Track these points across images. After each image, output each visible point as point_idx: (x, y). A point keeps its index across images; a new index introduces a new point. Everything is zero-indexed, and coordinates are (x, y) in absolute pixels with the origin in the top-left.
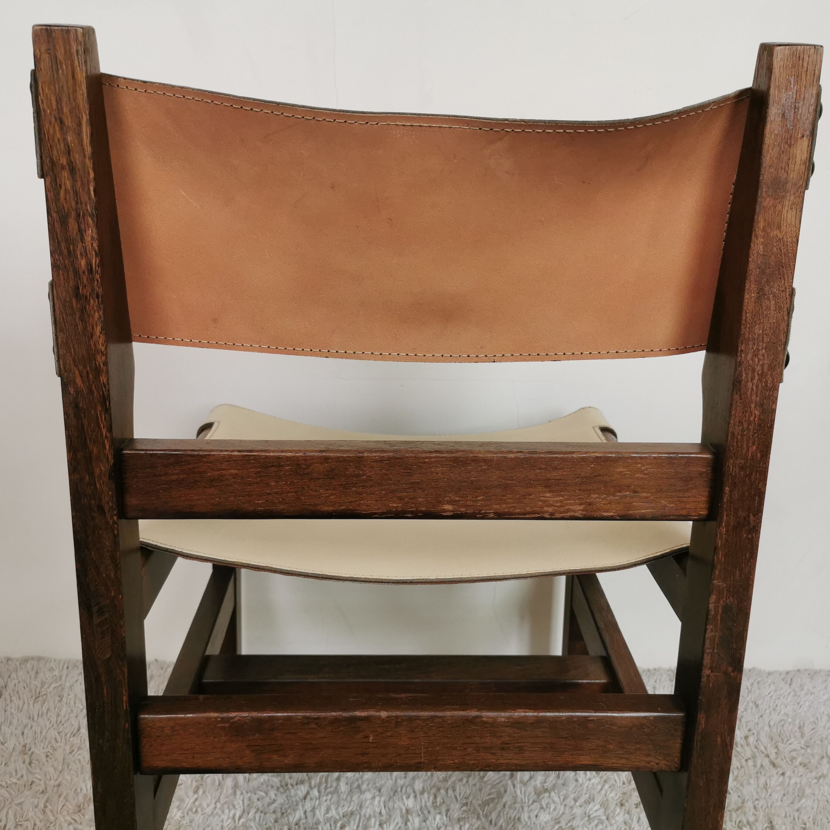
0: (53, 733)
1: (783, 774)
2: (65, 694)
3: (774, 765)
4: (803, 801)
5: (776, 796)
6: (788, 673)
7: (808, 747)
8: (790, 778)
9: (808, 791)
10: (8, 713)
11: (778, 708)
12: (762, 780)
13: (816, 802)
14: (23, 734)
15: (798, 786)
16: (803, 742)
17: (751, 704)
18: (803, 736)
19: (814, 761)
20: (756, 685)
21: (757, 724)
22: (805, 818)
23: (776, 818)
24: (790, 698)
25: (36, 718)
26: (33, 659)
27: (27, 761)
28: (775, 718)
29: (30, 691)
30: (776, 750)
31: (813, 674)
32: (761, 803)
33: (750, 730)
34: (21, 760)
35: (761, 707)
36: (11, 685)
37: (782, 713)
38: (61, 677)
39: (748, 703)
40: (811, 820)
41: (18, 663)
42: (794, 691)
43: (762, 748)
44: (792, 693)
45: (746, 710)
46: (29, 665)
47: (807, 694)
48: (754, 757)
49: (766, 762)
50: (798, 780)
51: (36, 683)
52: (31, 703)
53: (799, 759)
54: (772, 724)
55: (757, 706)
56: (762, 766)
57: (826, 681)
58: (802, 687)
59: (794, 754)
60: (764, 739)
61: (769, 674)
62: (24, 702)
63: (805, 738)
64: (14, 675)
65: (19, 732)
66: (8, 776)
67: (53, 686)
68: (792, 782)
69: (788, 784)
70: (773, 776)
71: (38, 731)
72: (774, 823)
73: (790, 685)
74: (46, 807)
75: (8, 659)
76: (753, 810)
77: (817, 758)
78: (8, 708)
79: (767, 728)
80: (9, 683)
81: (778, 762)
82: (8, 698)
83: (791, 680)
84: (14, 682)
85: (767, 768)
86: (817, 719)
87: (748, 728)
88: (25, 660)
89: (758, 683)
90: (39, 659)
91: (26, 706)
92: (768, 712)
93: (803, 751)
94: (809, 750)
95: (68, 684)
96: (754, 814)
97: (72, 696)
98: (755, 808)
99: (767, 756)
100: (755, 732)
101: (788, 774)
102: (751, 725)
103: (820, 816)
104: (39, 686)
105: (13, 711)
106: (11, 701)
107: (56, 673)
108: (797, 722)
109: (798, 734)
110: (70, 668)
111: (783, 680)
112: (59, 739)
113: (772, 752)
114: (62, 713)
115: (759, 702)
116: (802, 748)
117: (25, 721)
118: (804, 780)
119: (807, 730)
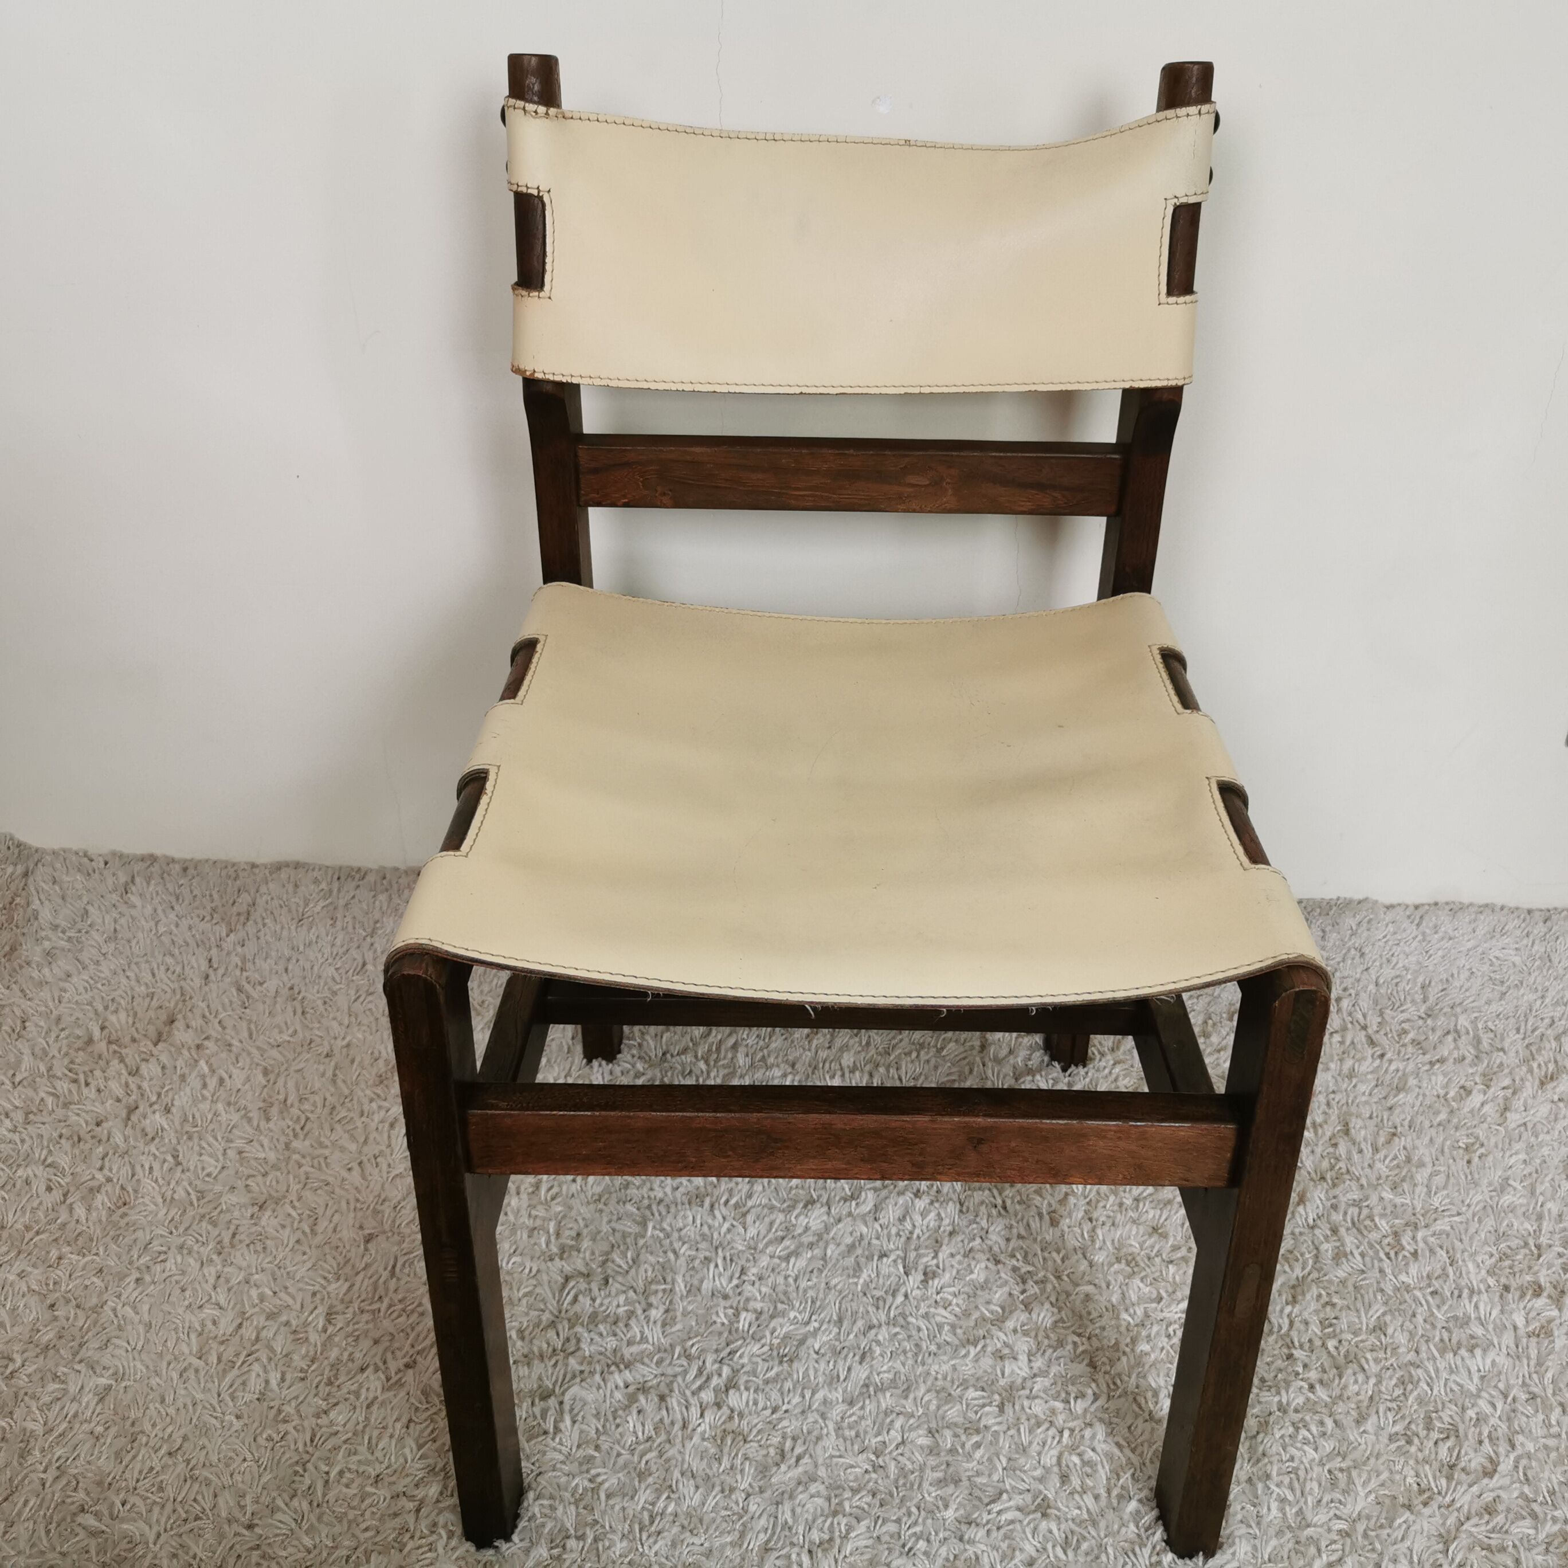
0: (331, 971)
1: (1382, 1056)
2: (339, 916)
3: (1372, 1042)
4: (1401, 1096)
5: (1362, 1088)
6: (1417, 907)
7: (1429, 1016)
8: (1390, 1061)
9: (1412, 1082)
10: (262, 940)
11: (1394, 960)
12: (1349, 1063)
13: (1421, 1098)
15: (1400, 1074)
16: (1423, 1009)
17: (1353, 952)
18: (1425, 1000)
19: (1433, 1038)
20: (1365, 925)
21: (1358, 981)
22: (1398, 1121)
23: (1354, 1120)
24: (1415, 944)
25: (301, 949)
27: (299, 1011)
28: (1388, 972)
29: (290, 911)
30: (1379, 1020)
31: (1456, 909)
32: (1338, 1097)
33: (1345, 990)
34: (290, 1009)
35: (1367, 957)
36: (261, 901)
37: (1400, 965)
38: (331, 891)
39: (1349, 950)
40: (1406, 1123)
41: (267, 872)
42: (1424, 934)
43: (1360, 1017)
44: (1420, 937)
45: (1344, 961)
46: (283, 875)
47: (1442, 939)
48: (1344, 1029)
49: (1362, 1036)
50: (1401, 1067)
51: (297, 900)
52: (293, 928)
53: (1411, 1035)
54: (1381, 981)
55: (1362, 955)
56: (1353, 1043)
57: (1475, 920)
58: (1436, 929)
59: (1406, 1026)
60: (1365, 1003)
61: (1390, 907)
62: (283, 927)
63: (1428, 1004)
64: (263, 889)
65: (281, 968)
66: (276, 1030)
68: (1393, 1067)
69: (1386, 1071)
70: (1364, 1059)
71: (308, 966)
72: (1351, 1125)
73: (1418, 925)
74: (335, 1075)
75: (254, 866)
76: (1324, 1107)
77: (1439, 1033)
78: (261, 934)
79: (1372, 987)
80: (258, 900)
81: (1379, 1038)
82: (259, 920)
83: (1421, 917)
84: (265, 898)
85: (1359, 1046)
86: (1452, 975)
87: (1344, 985)
88: (279, 867)
89: (1369, 922)
90: (297, 865)
91: (285, 933)
92: (1377, 964)
93: (1421, 1022)
94: (1429, 1022)
95: (342, 902)
96: (1325, 1113)
97: (348, 919)
98: (1328, 1104)
99: (1364, 1028)
100: (1353, 992)
101: (1388, 1056)
102: (1348, 983)
103: (1420, 1118)
104: (301, 903)
105: (268, 937)
106: (264, 925)
107: (323, 885)
108: (1420, 979)
109: (1419, 998)
110: (342, 879)
111: (1409, 917)
112: (338, 979)
113: (1373, 1021)
114: (338, 942)
115: (1366, 950)
116: (1420, 1017)
117: (287, 952)
118: (1411, 1067)
119: (1433, 993)
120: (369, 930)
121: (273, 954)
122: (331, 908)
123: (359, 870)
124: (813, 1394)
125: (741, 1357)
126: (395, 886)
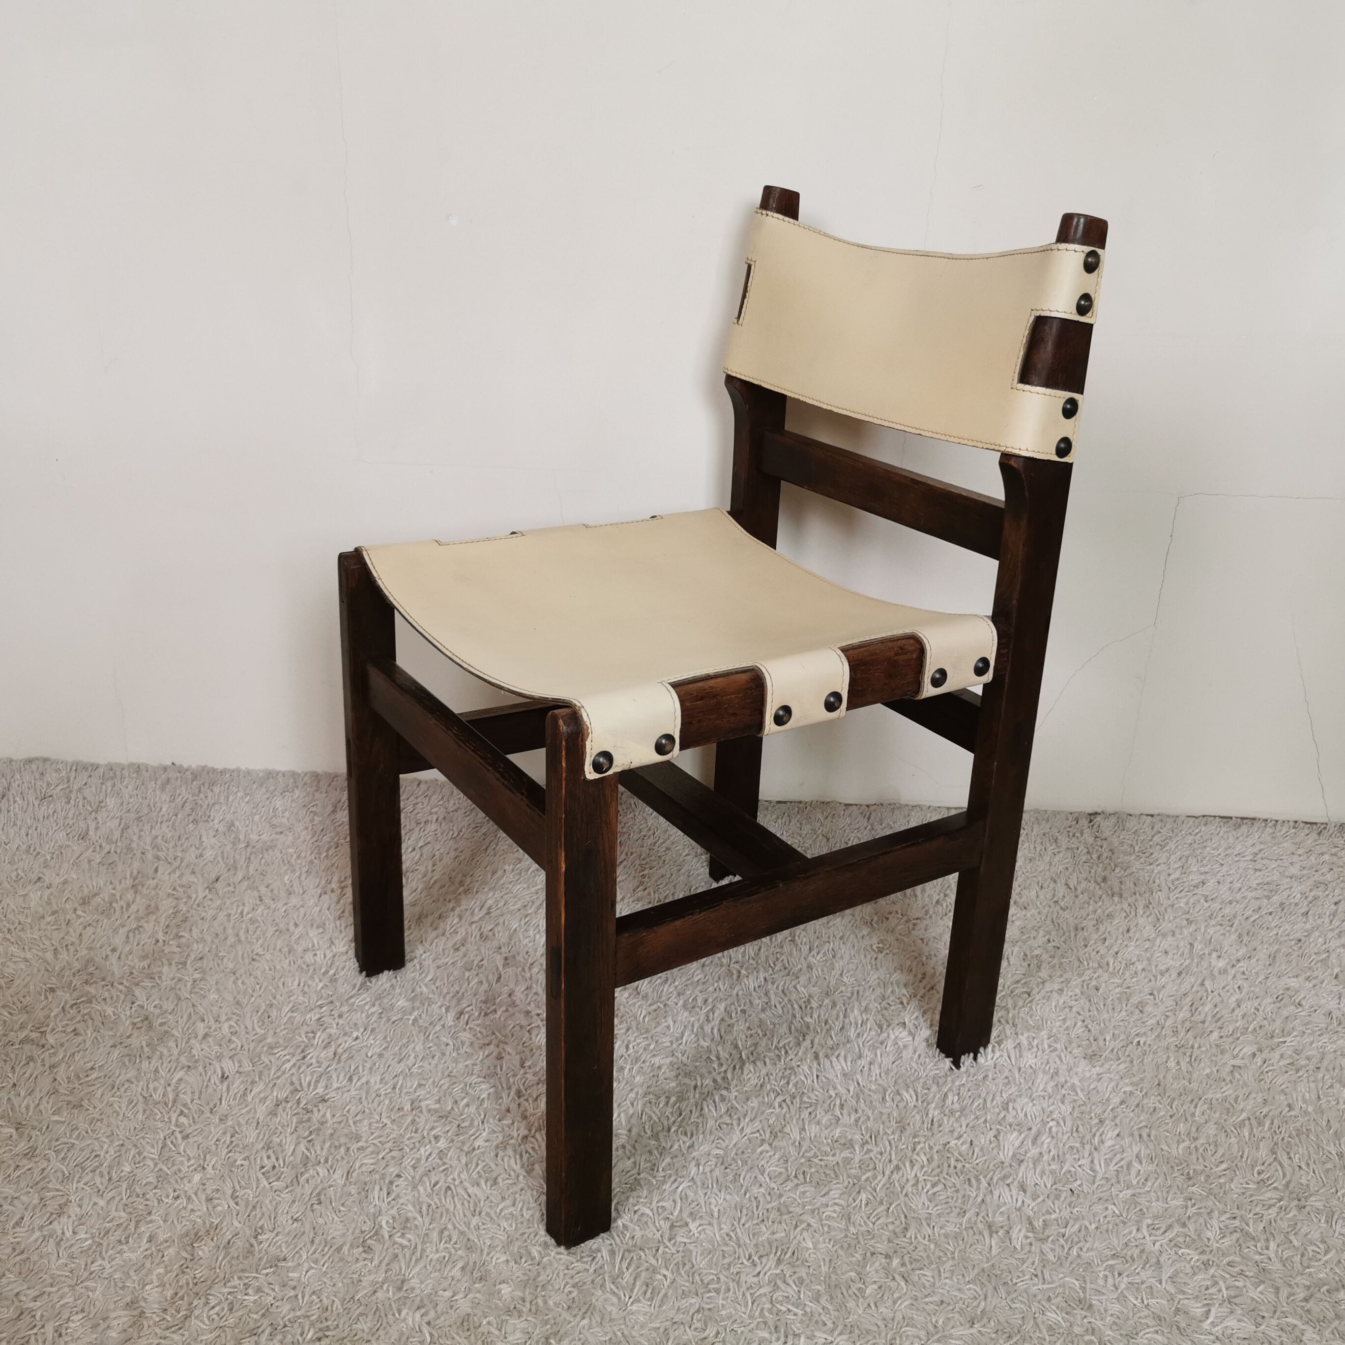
2: (73, 796)
6: (869, 806)
14: (27, 835)
20: (830, 818)
24: (866, 832)
25: (41, 820)
26: (37, 759)
29: (35, 790)
31: (896, 809)
36: (14, 785)
38: (69, 778)
39: (818, 837)
41: (21, 764)
42: (872, 825)
44: (869, 828)
46: (34, 766)
47: (885, 829)
51: (42, 784)
52: (36, 803)
55: (828, 840)
57: (908, 816)
58: (880, 822)
61: (847, 805)
62: (28, 804)
64: (17, 776)
67: (60, 787)
71: (44, 832)
73: (868, 819)
75: (11, 761)
80: (13, 784)
83: (871, 814)
88: (30, 761)
89: (833, 816)
90: (46, 760)
91: (30, 808)
95: (76, 787)
97: (80, 799)
104: (45, 785)
106: (15, 802)
107: (64, 774)
110: (78, 770)
114: (70, 815)
117: (29, 822)
120: (95, 807)
121: (19, 823)
122: (68, 790)
123: (92, 765)
124: (359, 1080)
125: (311, 1058)
126: (119, 777)
